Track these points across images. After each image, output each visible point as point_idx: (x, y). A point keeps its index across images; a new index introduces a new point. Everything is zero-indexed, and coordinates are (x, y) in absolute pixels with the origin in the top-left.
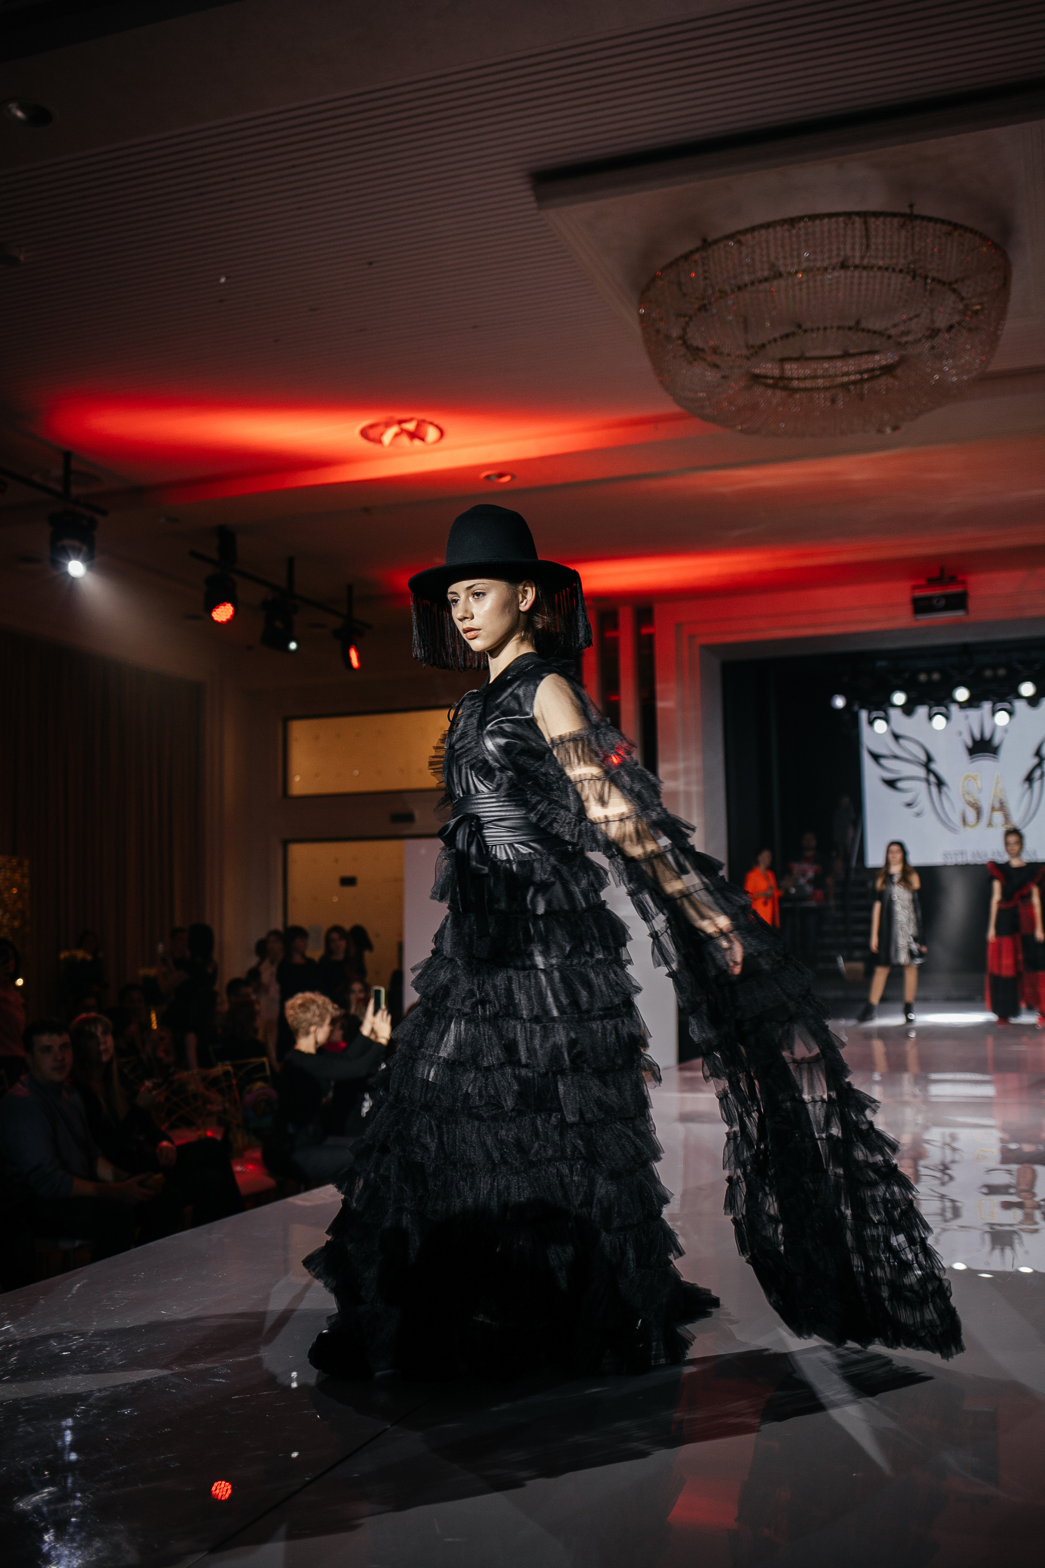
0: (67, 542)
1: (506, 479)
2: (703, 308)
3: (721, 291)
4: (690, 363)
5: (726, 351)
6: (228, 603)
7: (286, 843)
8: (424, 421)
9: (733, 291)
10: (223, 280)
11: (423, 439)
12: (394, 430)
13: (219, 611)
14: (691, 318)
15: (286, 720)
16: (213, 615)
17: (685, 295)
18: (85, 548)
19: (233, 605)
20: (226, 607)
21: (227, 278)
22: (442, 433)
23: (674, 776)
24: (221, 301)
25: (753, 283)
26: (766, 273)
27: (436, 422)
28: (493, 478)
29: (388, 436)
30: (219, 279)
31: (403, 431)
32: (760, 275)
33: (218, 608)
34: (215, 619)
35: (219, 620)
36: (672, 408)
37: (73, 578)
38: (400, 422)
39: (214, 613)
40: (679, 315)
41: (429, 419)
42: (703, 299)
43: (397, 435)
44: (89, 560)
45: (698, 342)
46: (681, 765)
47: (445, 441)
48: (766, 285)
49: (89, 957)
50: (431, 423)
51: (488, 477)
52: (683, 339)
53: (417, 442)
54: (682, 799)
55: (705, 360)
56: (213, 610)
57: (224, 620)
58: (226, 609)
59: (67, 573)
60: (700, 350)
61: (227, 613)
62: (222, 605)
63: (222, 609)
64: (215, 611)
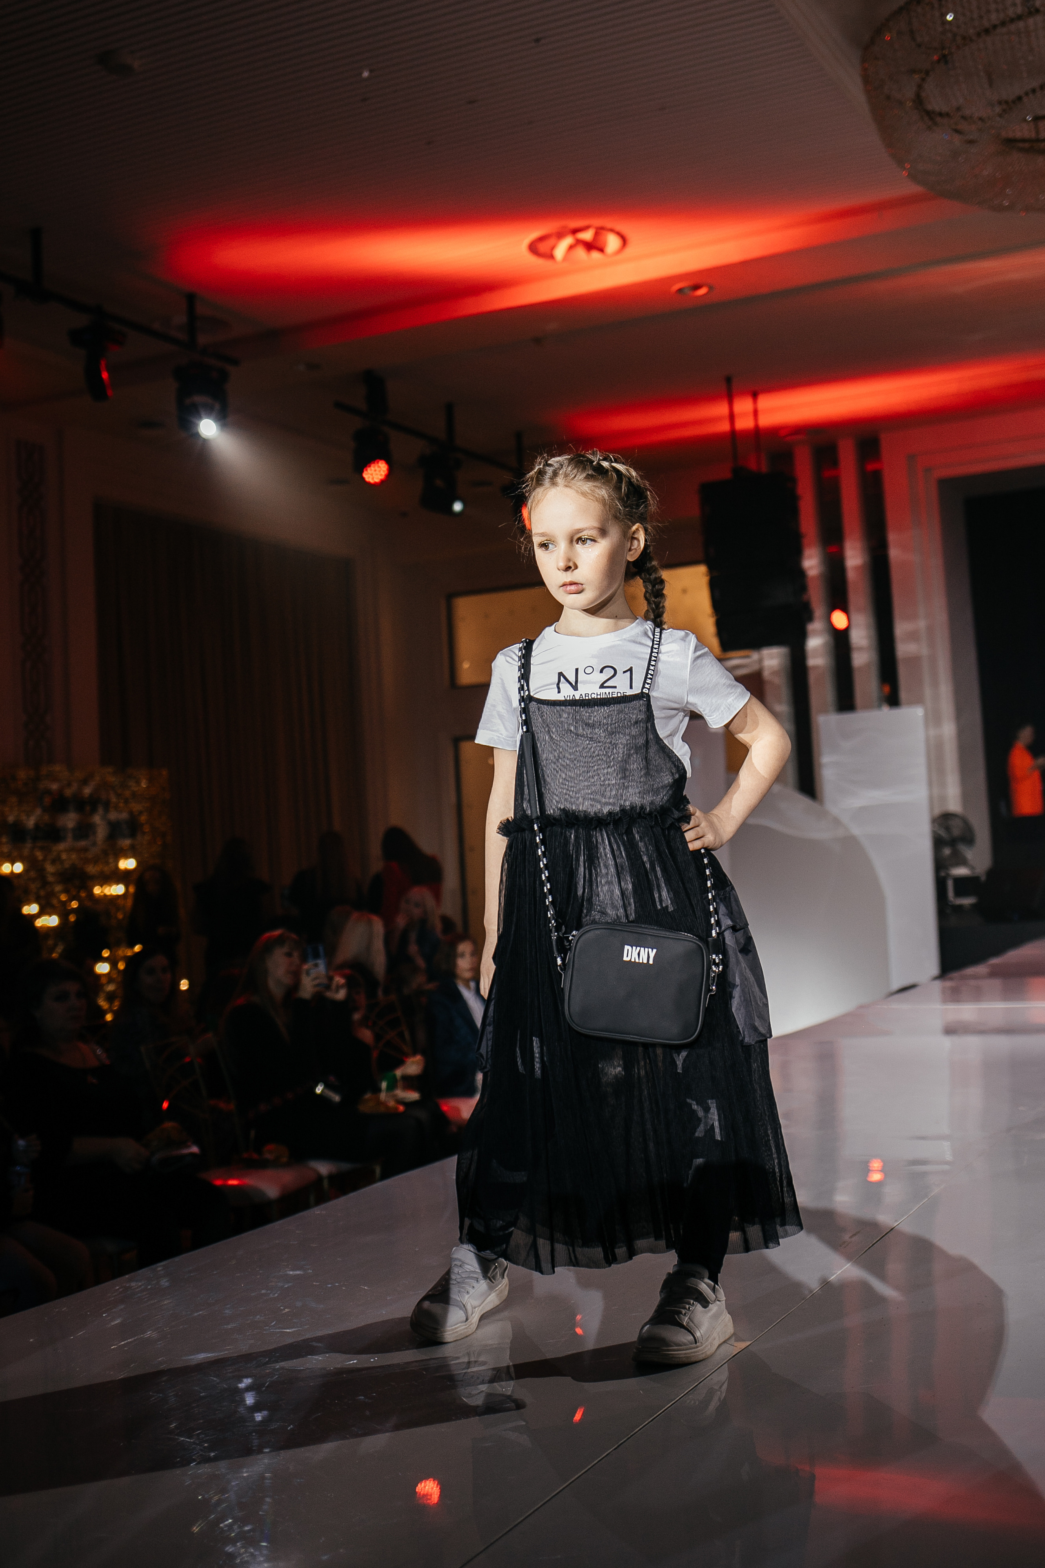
0: (197, 399)
1: (702, 291)
2: (943, 60)
3: (964, 38)
4: (929, 128)
7: (457, 741)
8: (602, 228)
9: (979, 35)
10: (366, 74)
11: (601, 250)
12: (567, 241)
13: (371, 470)
14: (927, 73)
16: (365, 475)
17: (919, 46)
18: (217, 406)
19: (388, 463)
20: (380, 465)
21: (371, 71)
22: (624, 240)
23: (913, 636)
25: (1003, 24)
26: (1019, 10)
27: (617, 228)
28: (686, 291)
29: (561, 249)
30: (361, 74)
32: (1011, 12)
33: (370, 466)
34: (367, 479)
35: (372, 481)
36: (907, 187)
38: (575, 231)
39: (365, 472)
40: (913, 71)
41: (608, 225)
42: (943, 48)
43: (571, 248)
44: (223, 417)
45: (937, 105)
46: (922, 623)
47: (630, 251)
48: (1021, 24)
50: (612, 230)
51: (680, 290)
52: (918, 102)
53: (595, 255)
54: (925, 663)
55: (944, 125)
56: (365, 470)
57: (377, 480)
58: (379, 467)
59: (197, 435)
60: (941, 114)
61: (380, 471)
62: (374, 463)
63: (374, 467)
64: (367, 470)
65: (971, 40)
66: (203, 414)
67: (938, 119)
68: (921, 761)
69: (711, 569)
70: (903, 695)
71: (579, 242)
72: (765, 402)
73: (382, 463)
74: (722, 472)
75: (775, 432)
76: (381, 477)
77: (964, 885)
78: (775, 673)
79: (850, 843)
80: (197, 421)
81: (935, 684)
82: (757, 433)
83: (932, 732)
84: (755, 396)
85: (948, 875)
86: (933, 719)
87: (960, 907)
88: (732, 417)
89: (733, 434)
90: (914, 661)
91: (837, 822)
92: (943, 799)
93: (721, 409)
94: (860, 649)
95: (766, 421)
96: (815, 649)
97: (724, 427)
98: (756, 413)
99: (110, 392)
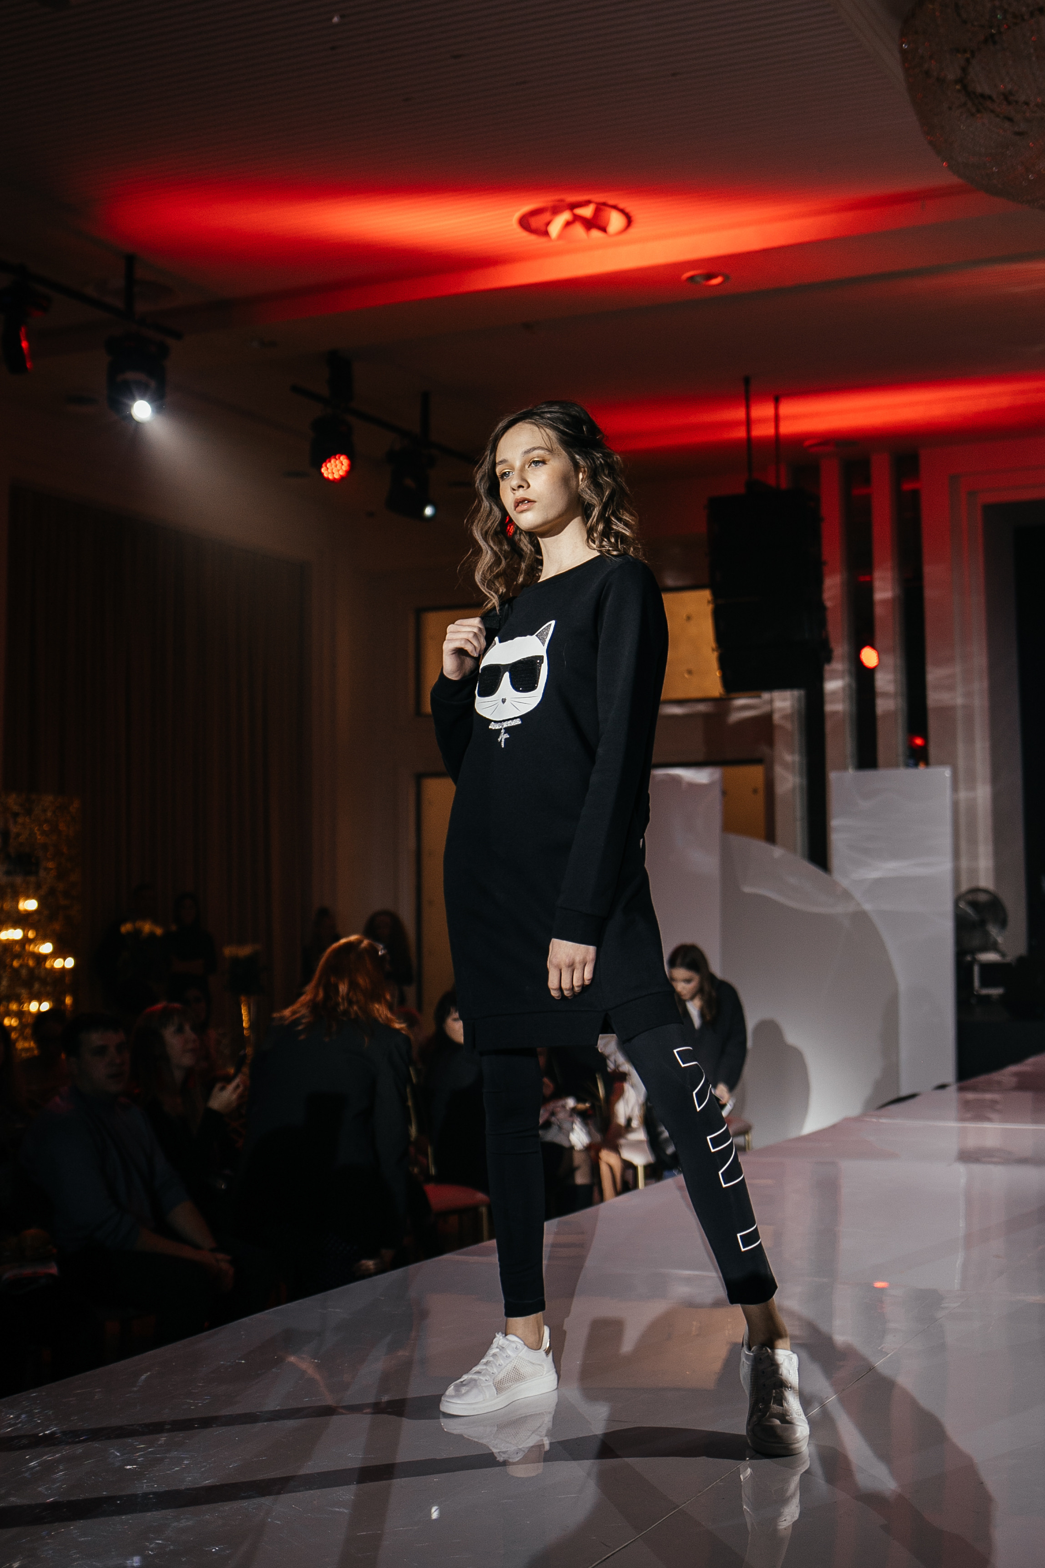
0: (130, 376)
1: (717, 281)
2: (991, 39)
3: (1015, 15)
4: (973, 115)
5: (1023, 98)
6: (342, 454)
7: (419, 778)
8: (605, 204)
9: (1032, 14)
10: (336, 20)
11: (604, 229)
12: (565, 216)
13: (331, 466)
14: (973, 54)
15: (419, 612)
16: (323, 470)
17: (965, 22)
18: (153, 384)
19: (349, 457)
21: (342, 17)
22: (629, 220)
23: (948, 684)
24: (333, 48)
27: (622, 205)
28: (698, 279)
29: (557, 225)
30: (332, 18)
33: (330, 461)
34: (325, 475)
35: (331, 477)
36: (945, 178)
37: (138, 424)
38: (572, 207)
39: (324, 468)
40: (956, 51)
41: (611, 202)
42: (991, 27)
43: (568, 224)
44: (158, 400)
45: (982, 87)
46: (959, 670)
47: (634, 232)
49: (159, 931)
50: (615, 207)
51: (691, 278)
52: (963, 83)
53: (596, 234)
54: (960, 714)
55: (992, 111)
56: (324, 465)
57: (336, 476)
58: (340, 462)
59: (130, 417)
60: (984, 97)
61: (341, 467)
62: (334, 458)
64: (326, 466)
65: (1023, 20)
66: (137, 394)
67: (982, 103)
68: (947, 829)
69: (716, 596)
70: (933, 751)
71: (577, 218)
72: (787, 408)
73: (344, 459)
74: (735, 486)
75: (799, 441)
76: (341, 473)
77: (991, 973)
78: (785, 717)
79: (861, 920)
80: (129, 402)
81: (970, 740)
82: (778, 442)
83: (961, 795)
84: (777, 400)
85: (974, 960)
86: (965, 779)
87: (988, 997)
88: (749, 422)
89: (750, 442)
90: (947, 711)
91: (846, 895)
92: (973, 872)
93: (737, 413)
94: (886, 695)
95: (787, 428)
96: (834, 693)
97: (741, 433)
98: (777, 419)
99: (28, 365)
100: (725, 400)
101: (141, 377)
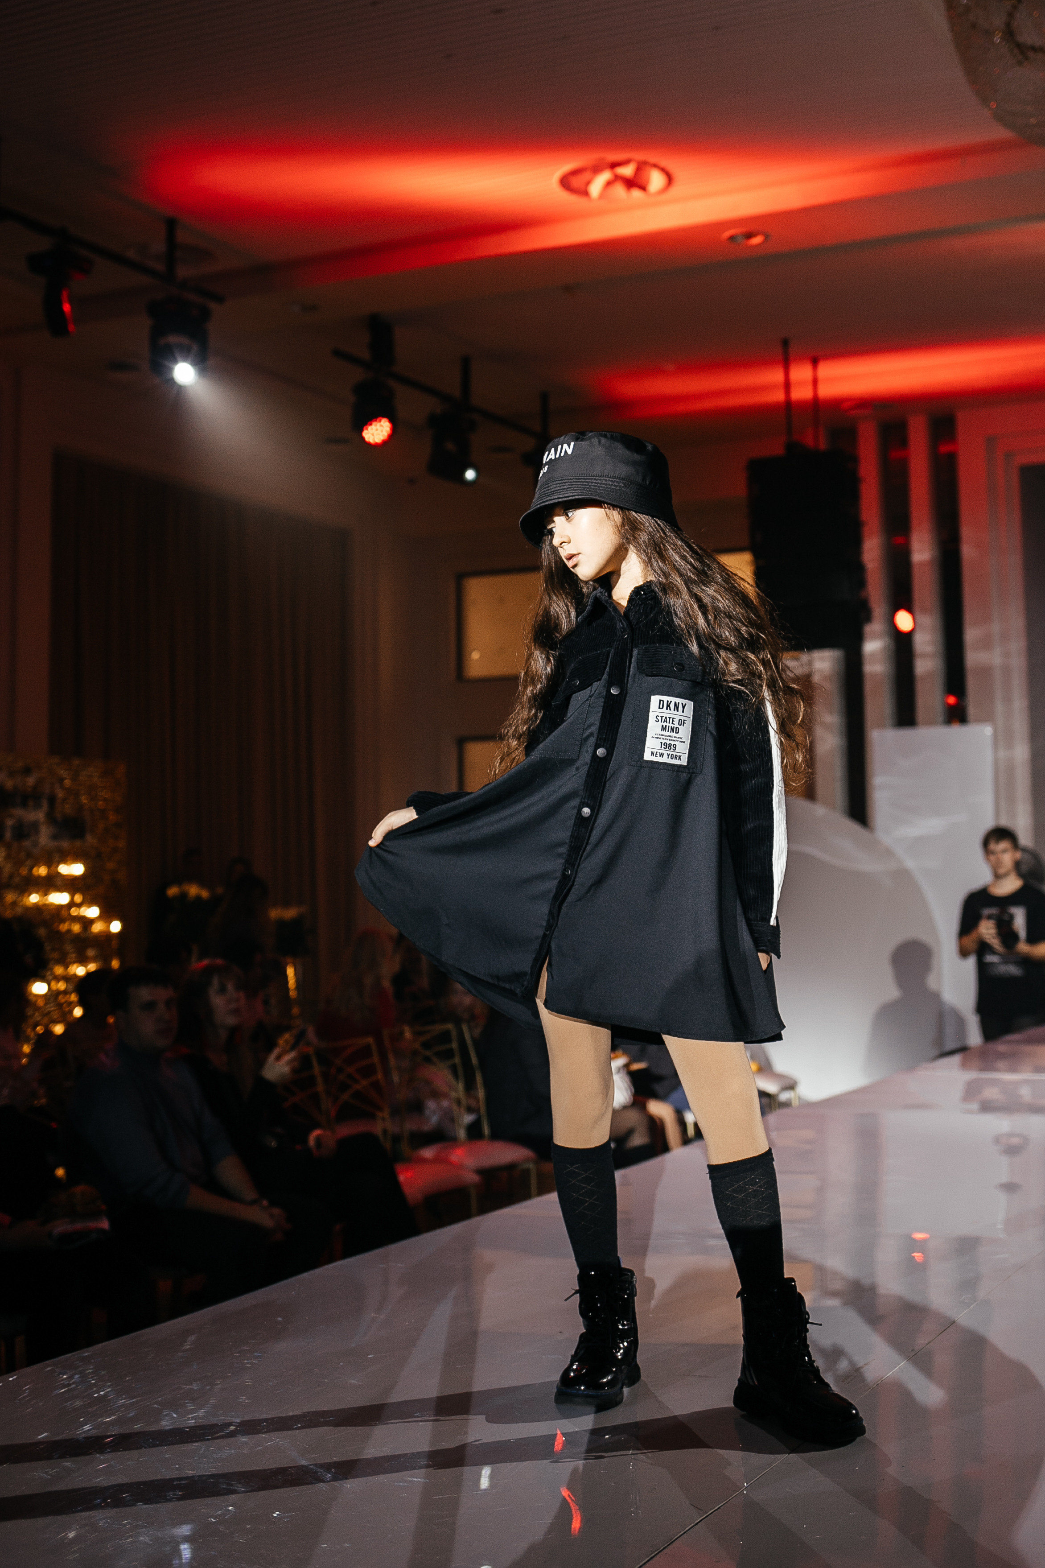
0: (173, 339)
1: (757, 240)
4: (1019, 64)
6: (384, 417)
7: (461, 742)
8: (645, 163)
11: (644, 188)
12: (604, 177)
13: (372, 429)
16: (364, 434)
18: (197, 348)
19: (391, 421)
20: (381, 423)
22: (670, 179)
23: (986, 643)
27: (662, 163)
28: (739, 239)
29: (597, 186)
31: (617, 178)
33: (371, 425)
34: (367, 439)
35: (371, 441)
37: (180, 388)
38: (613, 166)
39: (365, 431)
41: (652, 160)
43: (609, 184)
44: (201, 362)
45: (1030, 37)
46: (996, 628)
47: (675, 190)
50: (655, 166)
51: (732, 238)
52: (1009, 33)
53: (636, 193)
54: (997, 674)
56: (365, 428)
57: (378, 441)
58: (382, 426)
59: (172, 381)
60: (1034, 49)
61: (382, 431)
62: (376, 421)
63: (376, 426)
64: (367, 429)
66: (178, 357)
67: (1031, 54)
68: (987, 786)
69: (757, 558)
70: (972, 710)
72: (826, 370)
73: (385, 422)
74: (775, 448)
75: (837, 404)
76: (382, 437)
78: (825, 678)
79: (903, 876)
80: (170, 365)
81: (1008, 699)
82: (816, 405)
83: (1002, 754)
84: (815, 362)
86: (1004, 739)
88: (787, 386)
89: (788, 404)
90: (986, 671)
91: (889, 853)
93: (776, 376)
94: (924, 656)
95: (826, 391)
96: (872, 655)
97: (779, 396)
98: (815, 382)
99: (71, 327)
100: (765, 362)
101: (184, 340)
